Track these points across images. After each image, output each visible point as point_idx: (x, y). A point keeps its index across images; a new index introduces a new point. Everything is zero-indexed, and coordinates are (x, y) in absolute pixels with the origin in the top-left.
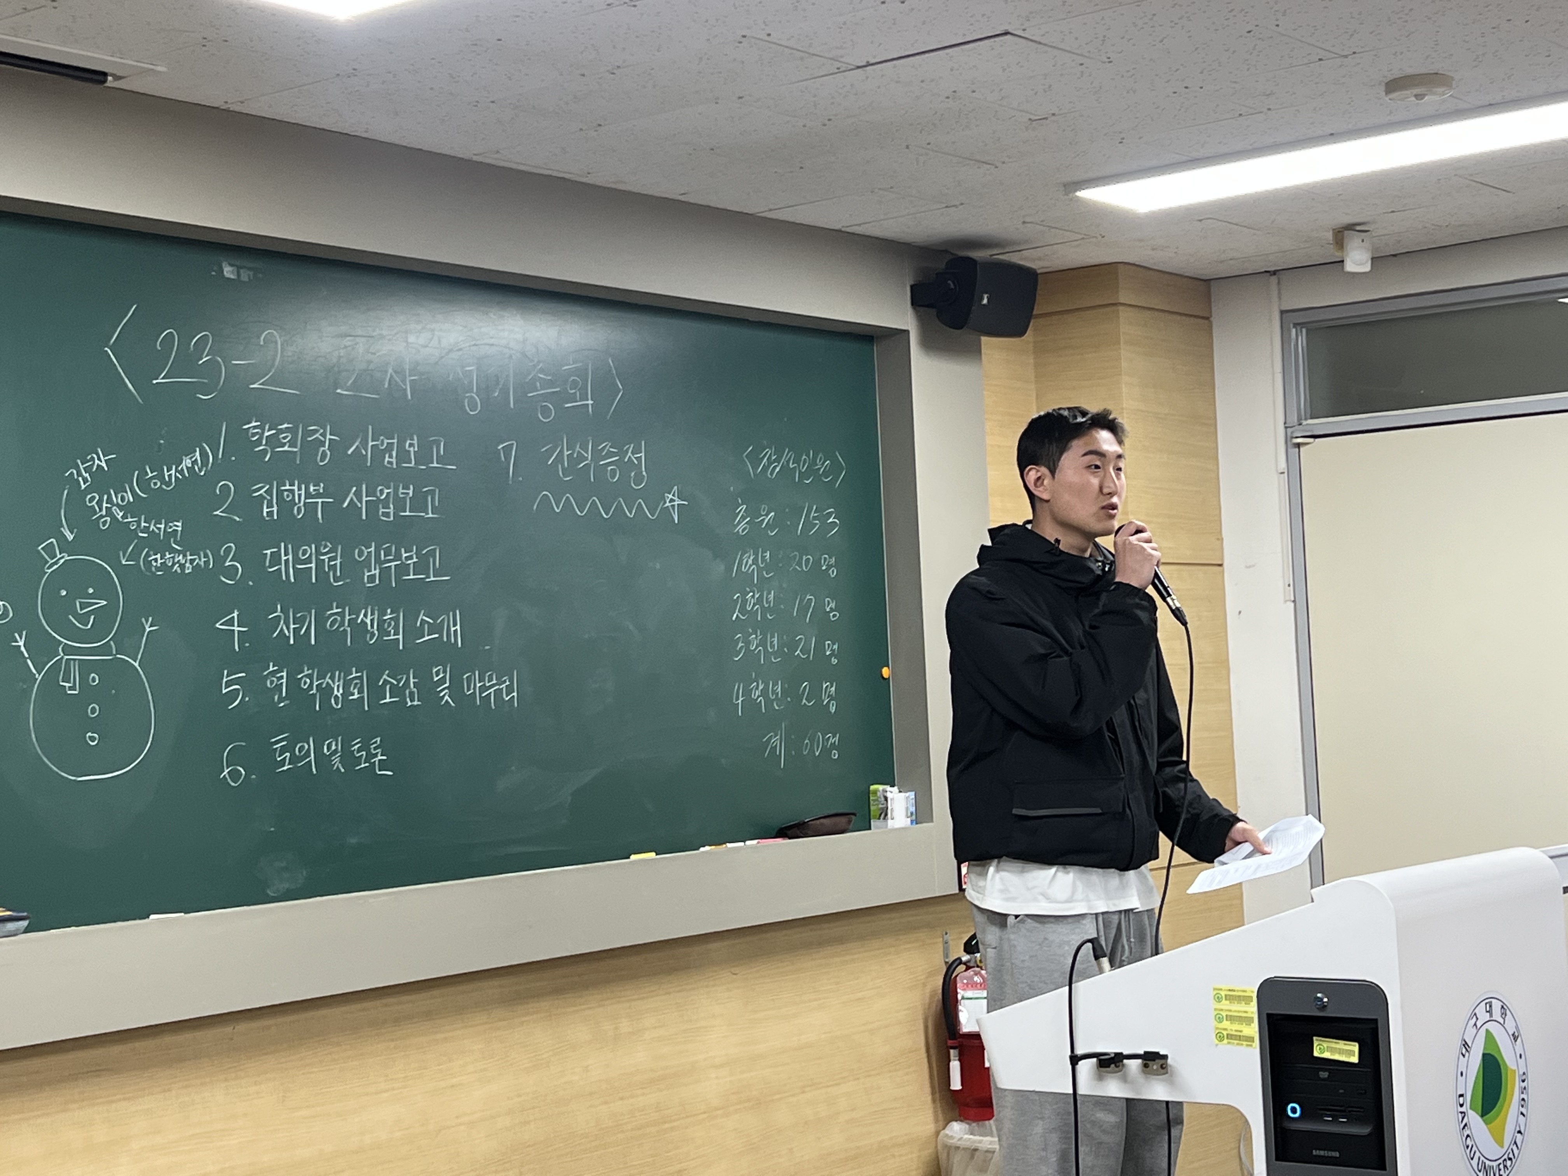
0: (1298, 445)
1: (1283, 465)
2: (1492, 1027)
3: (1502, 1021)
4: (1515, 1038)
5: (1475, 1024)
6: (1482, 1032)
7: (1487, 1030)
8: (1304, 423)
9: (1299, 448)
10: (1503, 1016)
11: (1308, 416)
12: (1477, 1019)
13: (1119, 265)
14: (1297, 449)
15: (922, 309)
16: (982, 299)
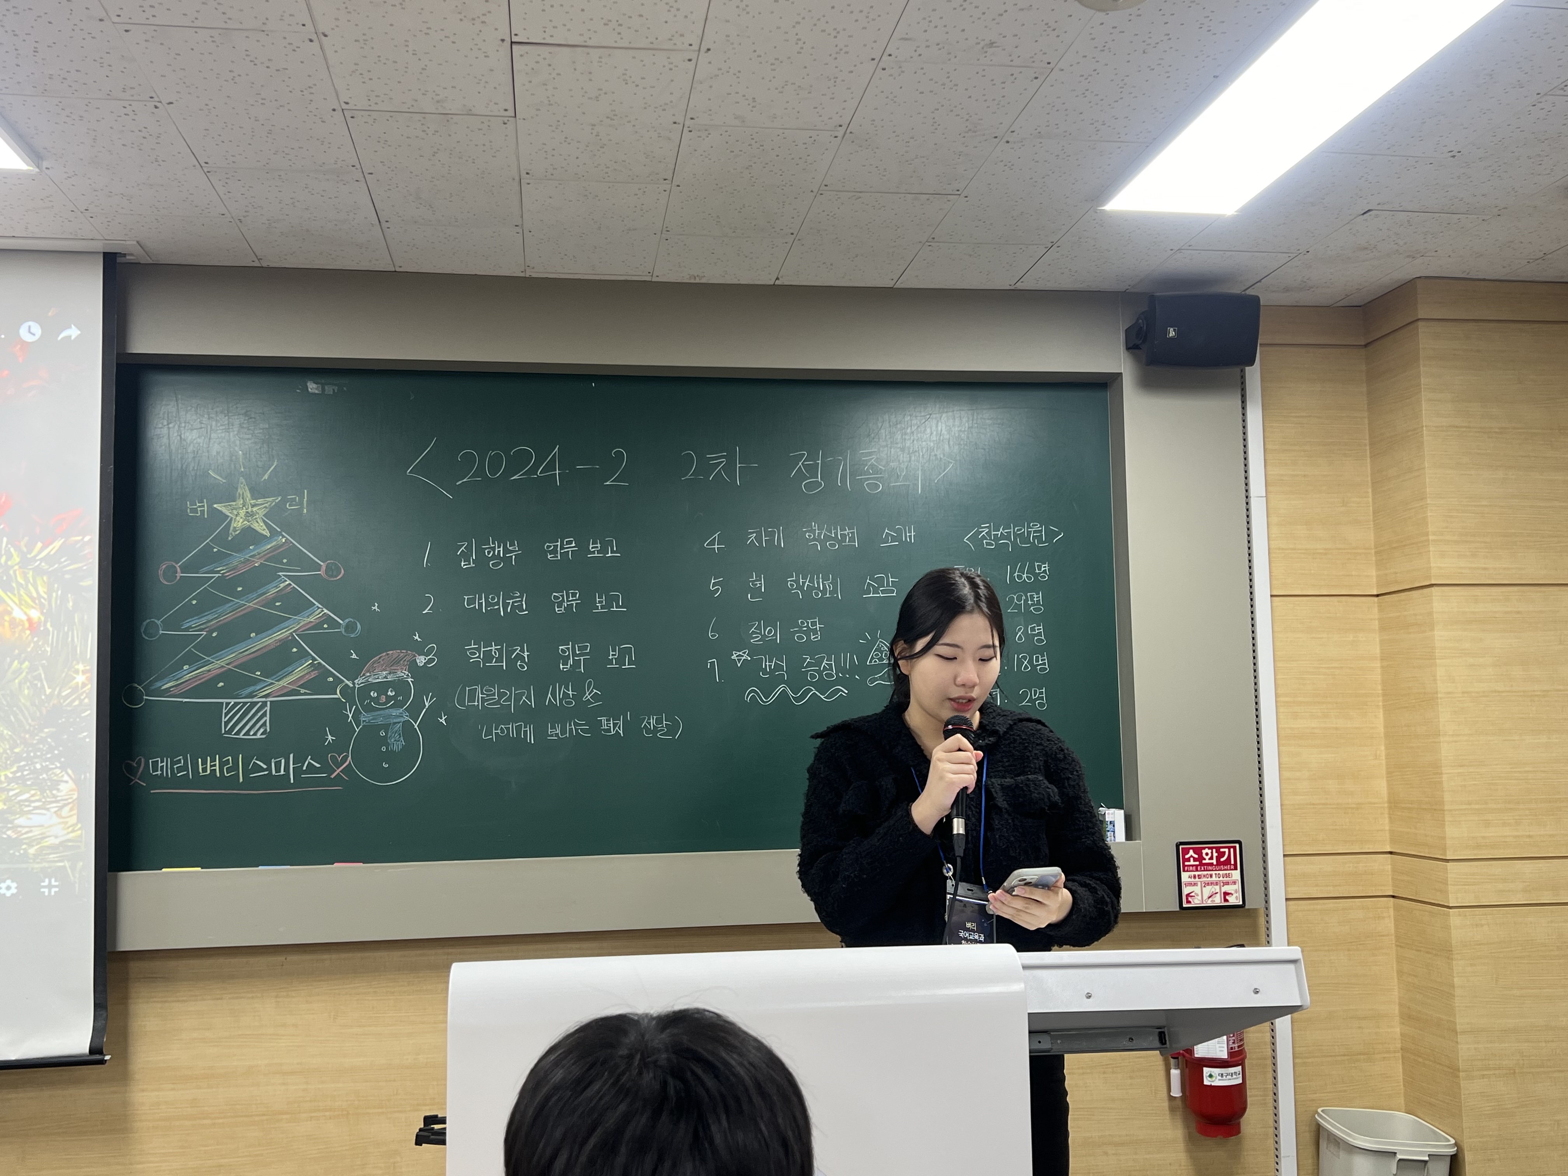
15: (1135, 352)
16: (1166, 332)
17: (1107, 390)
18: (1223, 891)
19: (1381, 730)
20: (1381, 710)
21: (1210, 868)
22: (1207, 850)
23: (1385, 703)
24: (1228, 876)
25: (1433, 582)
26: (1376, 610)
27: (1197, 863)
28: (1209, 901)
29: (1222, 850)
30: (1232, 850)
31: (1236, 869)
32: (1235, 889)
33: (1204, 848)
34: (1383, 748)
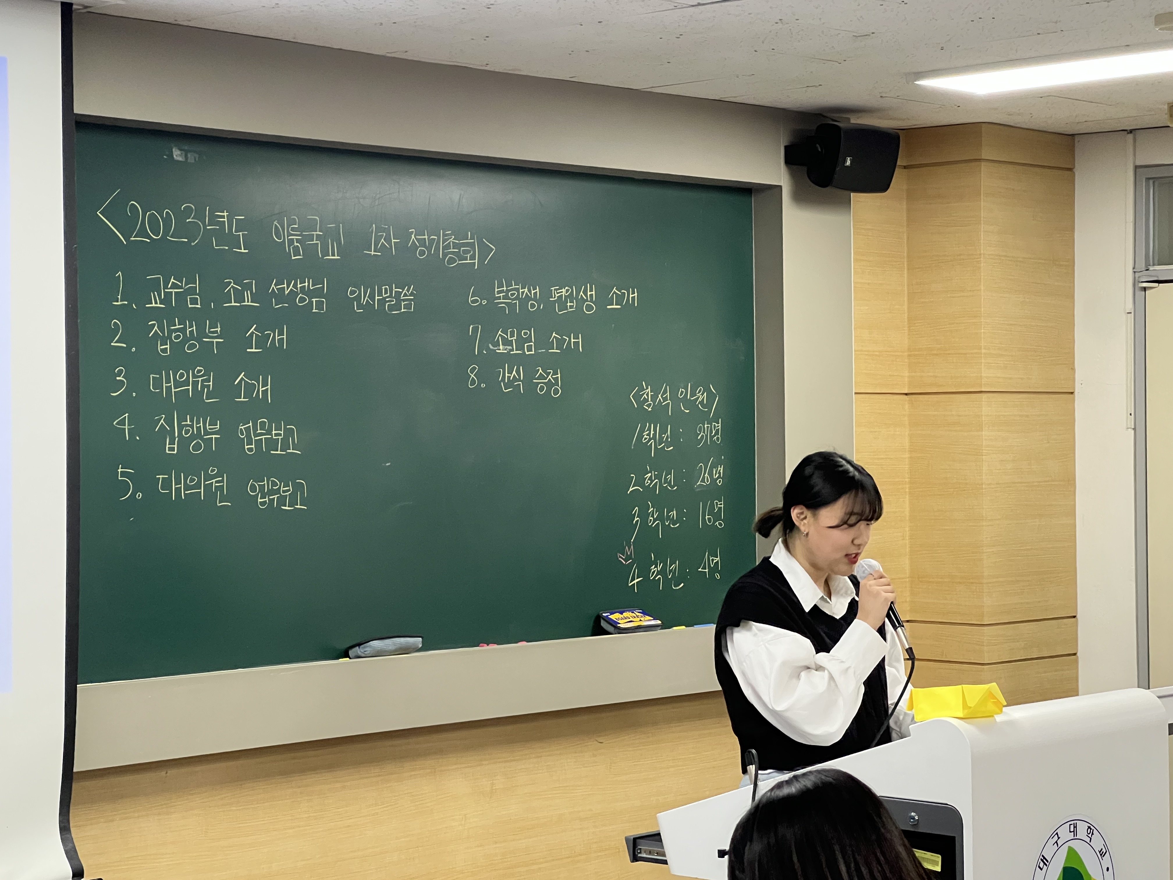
0: (1145, 289)
1: (1130, 306)
2: (1076, 845)
3: (1088, 840)
4: (1102, 854)
5: (1056, 842)
6: (1065, 848)
7: (1070, 848)
8: (1151, 268)
9: (1145, 291)
10: (1090, 835)
11: (1156, 262)
12: (1059, 838)
13: (983, 125)
14: (1144, 292)
15: (795, 167)
16: (845, 161)
17: (751, 196)
19: (907, 513)
20: (907, 496)
23: (911, 491)
25: (983, 390)
26: (907, 407)
34: (907, 529)
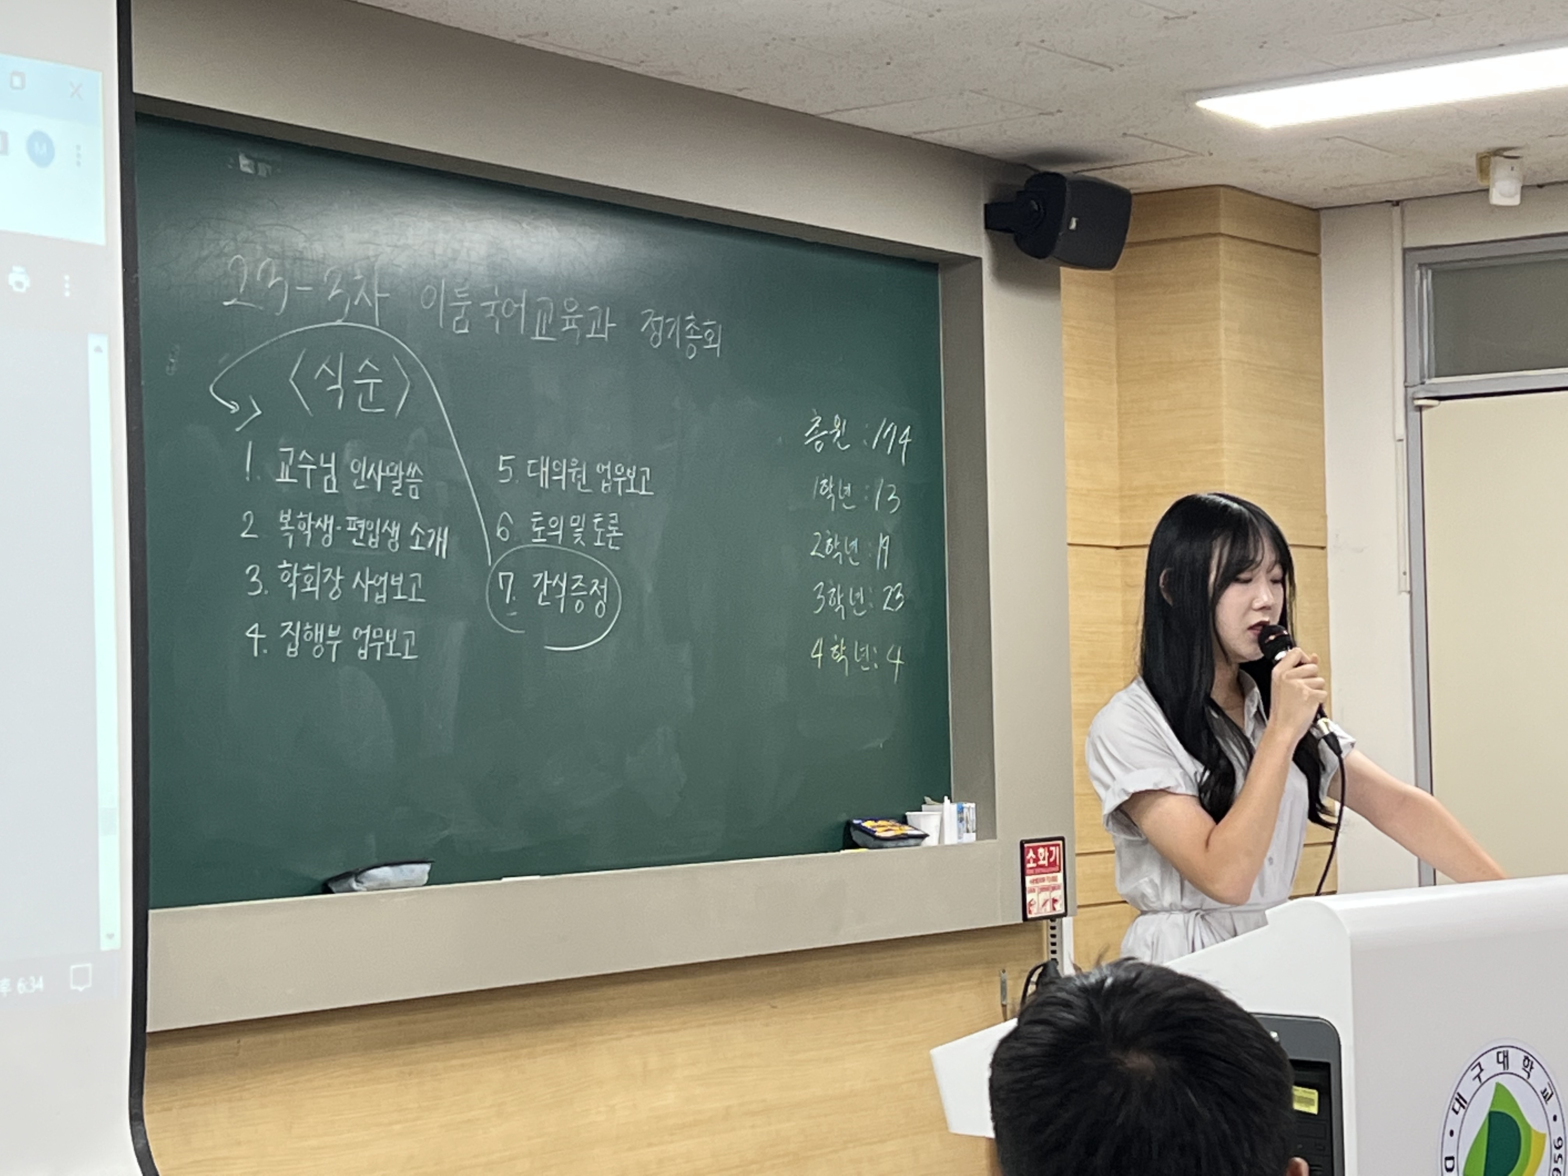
0: (1420, 408)
1: (1400, 430)
3: (1525, 1076)
5: (1480, 1077)
7: (1499, 1085)
8: (1428, 381)
9: (1421, 411)
10: (1528, 1069)
11: (1433, 373)
13: (1221, 188)
14: (1419, 413)
15: (998, 233)
16: (1069, 223)
17: (937, 275)
18: (1052, 897)
21: (1043, 870)
22: (1041, 850)
24: (1055, 879)
27: (1034, 865)
28: (1043, 910)
29: (1052, 848)
30: (1058, 848)
31: (1059, 872)
32: (1059, 894)
33: (1038, 847)
